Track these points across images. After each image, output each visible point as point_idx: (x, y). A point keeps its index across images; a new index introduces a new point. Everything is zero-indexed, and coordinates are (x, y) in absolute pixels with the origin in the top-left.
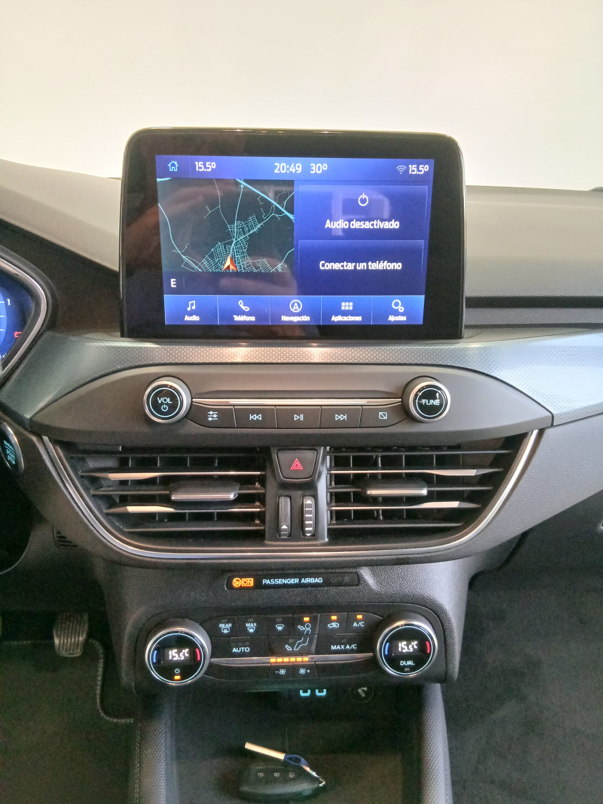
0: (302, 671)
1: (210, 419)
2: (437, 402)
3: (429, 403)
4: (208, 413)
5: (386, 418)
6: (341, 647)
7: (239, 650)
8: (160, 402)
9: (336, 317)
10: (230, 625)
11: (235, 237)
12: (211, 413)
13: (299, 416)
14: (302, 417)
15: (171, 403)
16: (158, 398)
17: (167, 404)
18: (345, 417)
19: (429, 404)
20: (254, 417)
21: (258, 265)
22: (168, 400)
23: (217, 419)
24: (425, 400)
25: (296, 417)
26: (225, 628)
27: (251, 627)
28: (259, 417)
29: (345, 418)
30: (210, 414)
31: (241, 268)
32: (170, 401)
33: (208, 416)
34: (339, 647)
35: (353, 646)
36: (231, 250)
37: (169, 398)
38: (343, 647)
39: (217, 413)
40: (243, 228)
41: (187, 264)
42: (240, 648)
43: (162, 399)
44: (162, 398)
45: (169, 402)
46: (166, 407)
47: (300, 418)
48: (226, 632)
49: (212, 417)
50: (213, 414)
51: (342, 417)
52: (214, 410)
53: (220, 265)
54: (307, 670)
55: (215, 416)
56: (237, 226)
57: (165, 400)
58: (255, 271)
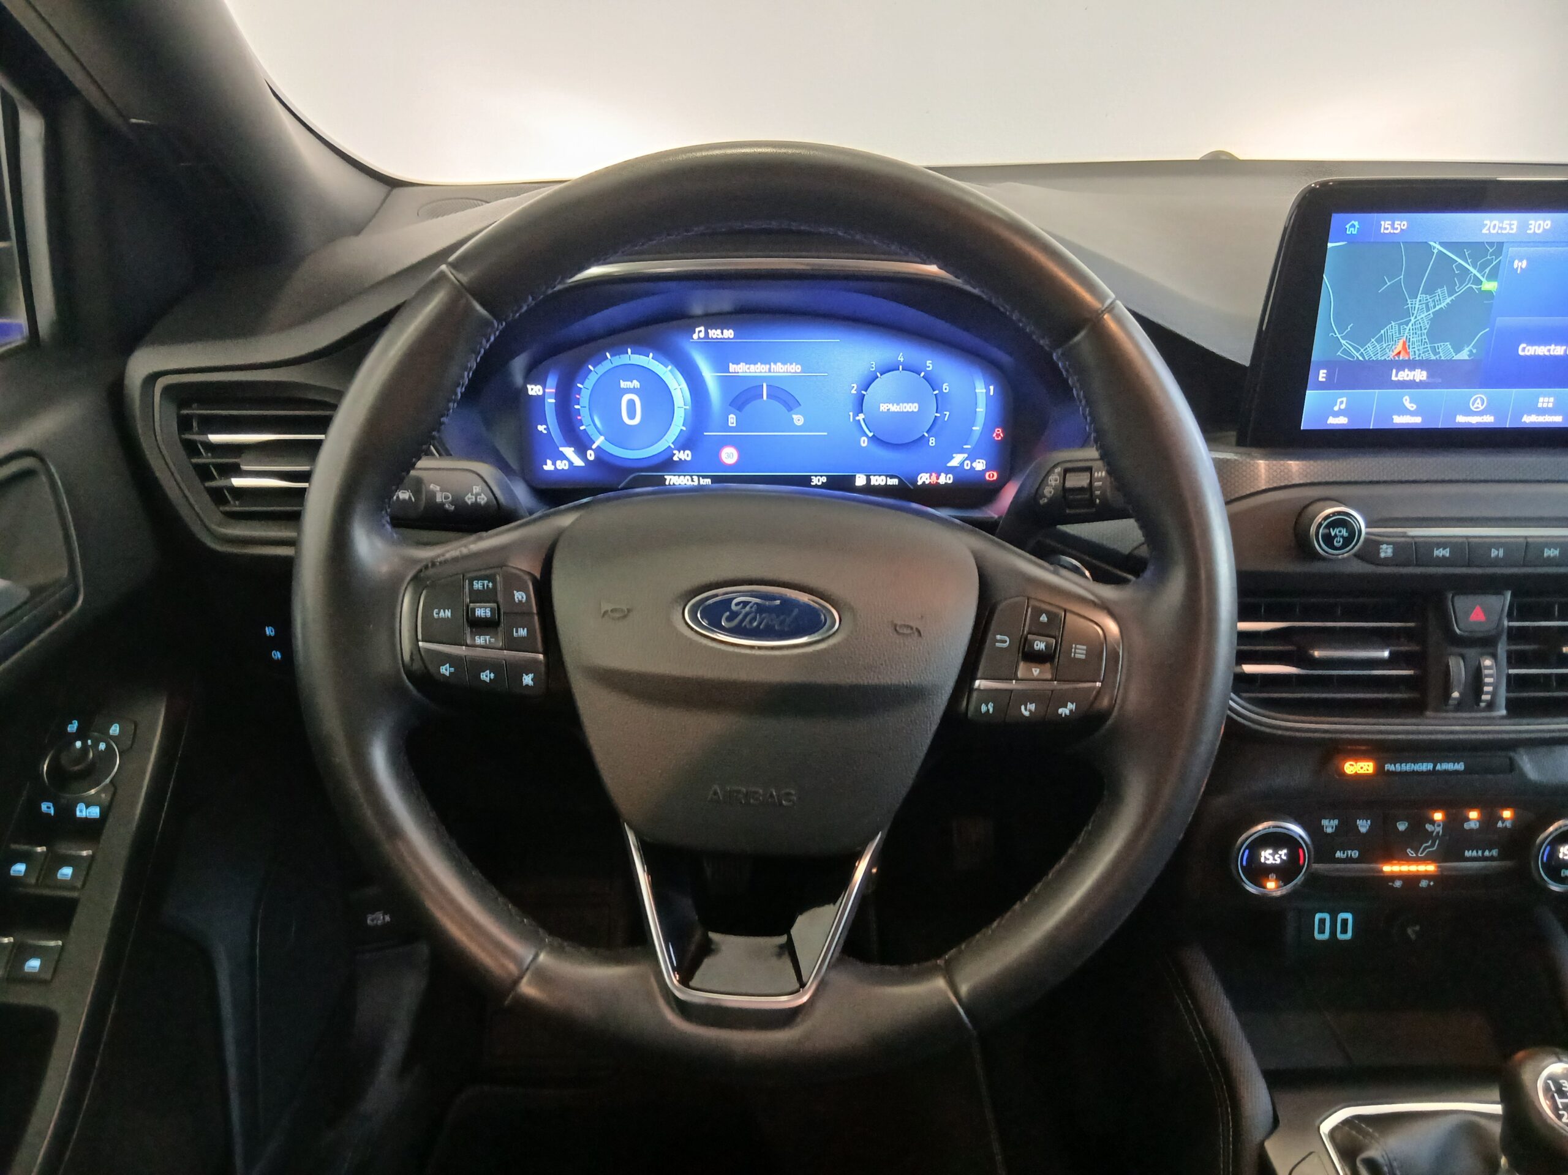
0: (1424, 884)
1: (1382, 555)
6: (1477, 852)
7: (1344, 853)
8: (1333, 534)
9: (1529, 417)
10: (1336, 822)
11: (1415, 315)
12: (1384, 546)
13: (1498, 550)
14: (1501, 553)
15: (1346, 536)
16: (1331, 529)
17: (1342, 537)
18: (1558, 552)
21: (1438, 349)
23: (1392, 555)
26: (1329, 825)
27: (1363, 826)
28: (1445, 553)
29: (1558, 554)
30: (1383, 549)
31: (1415, 355)
32: (1345, 533)
34: (1474, 853)
35: (1495, 852)
36: (1407, 331)
37: (1344, 530)
38: (1480, 853)
39: (1392, 546)
40: (1427, 305)
41: (1345, 352)
42: (1346, 852)
43: (1337, 530)
44: (1336, 528)
45: (1343, 534)
46: (1340, 540)
47: (1498, 553)
48: (1329, 830)
49: (1385, 553)
50: (1387, 549)
51: (1553, 552)
52: (1388, 543)
53: (1388, 351)
54: (1430, 882)
55: (1390, 551)
56: (1420, 301)
57: (1340, 532)
58: (1433, 357)
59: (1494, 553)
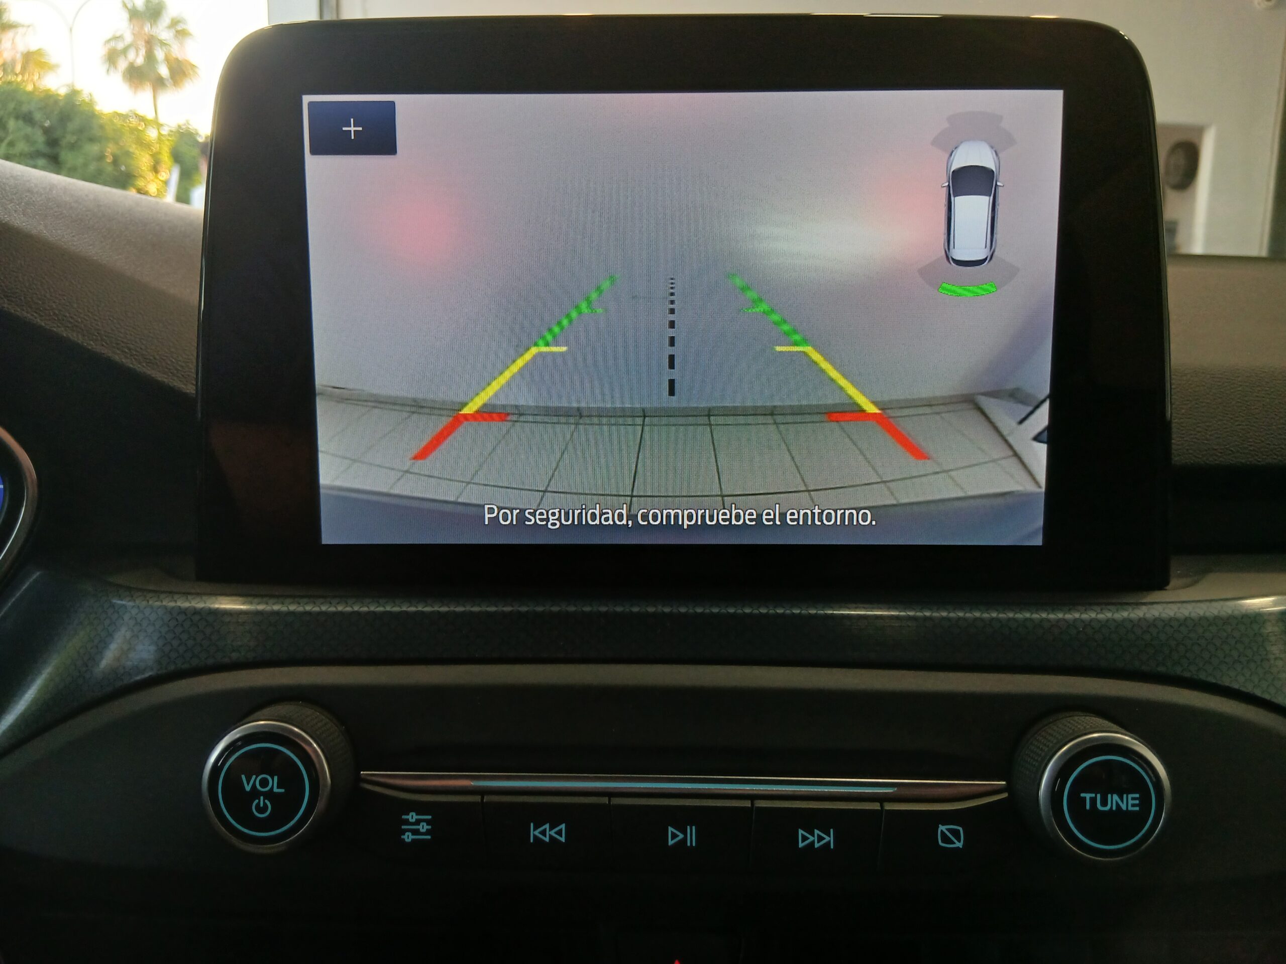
1: (408, 837)
2: (1129, 803)
3: (1104, 803)
4: (404, 817)
5: (959, 845)
8: (248, 788)
12: (412, 817)
13: (685, 833)
14: (691, 836)
15: (282, 790)
16: (243, 777)
17: (270, 795)
18: (829, 839)
19: (1107, 808)
20: (544, 833)
22: (273, 783)
23: (429, 837)
24: (1093, 795)
25: (674, 836)
28: (557, 833)
29: (829, 842)
30: (407, 822)
32: (278, 787)
33: (404, 827)
37: (276, 778)
39: (429, 817)
43: (256, 780)
44: (254, 777)
45: (276, 790)
46: (265, 804)
47: (685, 839)
49: (416, 832)
50: (418, 822)
51: (820, 839)
52: (420, 808)
55: (424, 827)
57: (264, 783)
59: (673, 836)
